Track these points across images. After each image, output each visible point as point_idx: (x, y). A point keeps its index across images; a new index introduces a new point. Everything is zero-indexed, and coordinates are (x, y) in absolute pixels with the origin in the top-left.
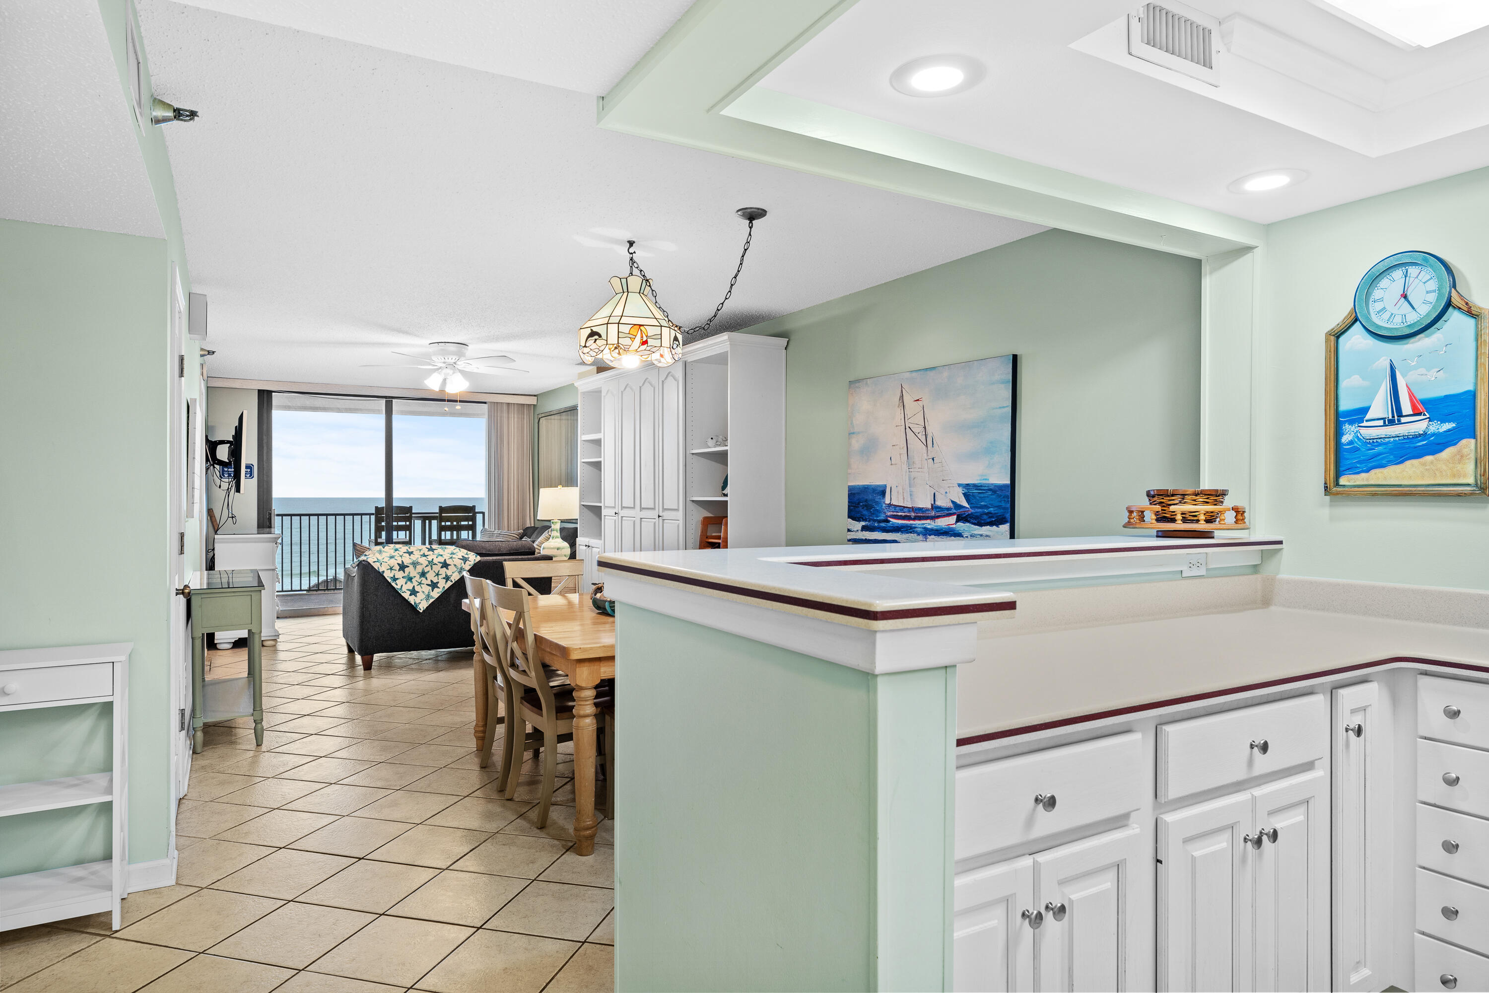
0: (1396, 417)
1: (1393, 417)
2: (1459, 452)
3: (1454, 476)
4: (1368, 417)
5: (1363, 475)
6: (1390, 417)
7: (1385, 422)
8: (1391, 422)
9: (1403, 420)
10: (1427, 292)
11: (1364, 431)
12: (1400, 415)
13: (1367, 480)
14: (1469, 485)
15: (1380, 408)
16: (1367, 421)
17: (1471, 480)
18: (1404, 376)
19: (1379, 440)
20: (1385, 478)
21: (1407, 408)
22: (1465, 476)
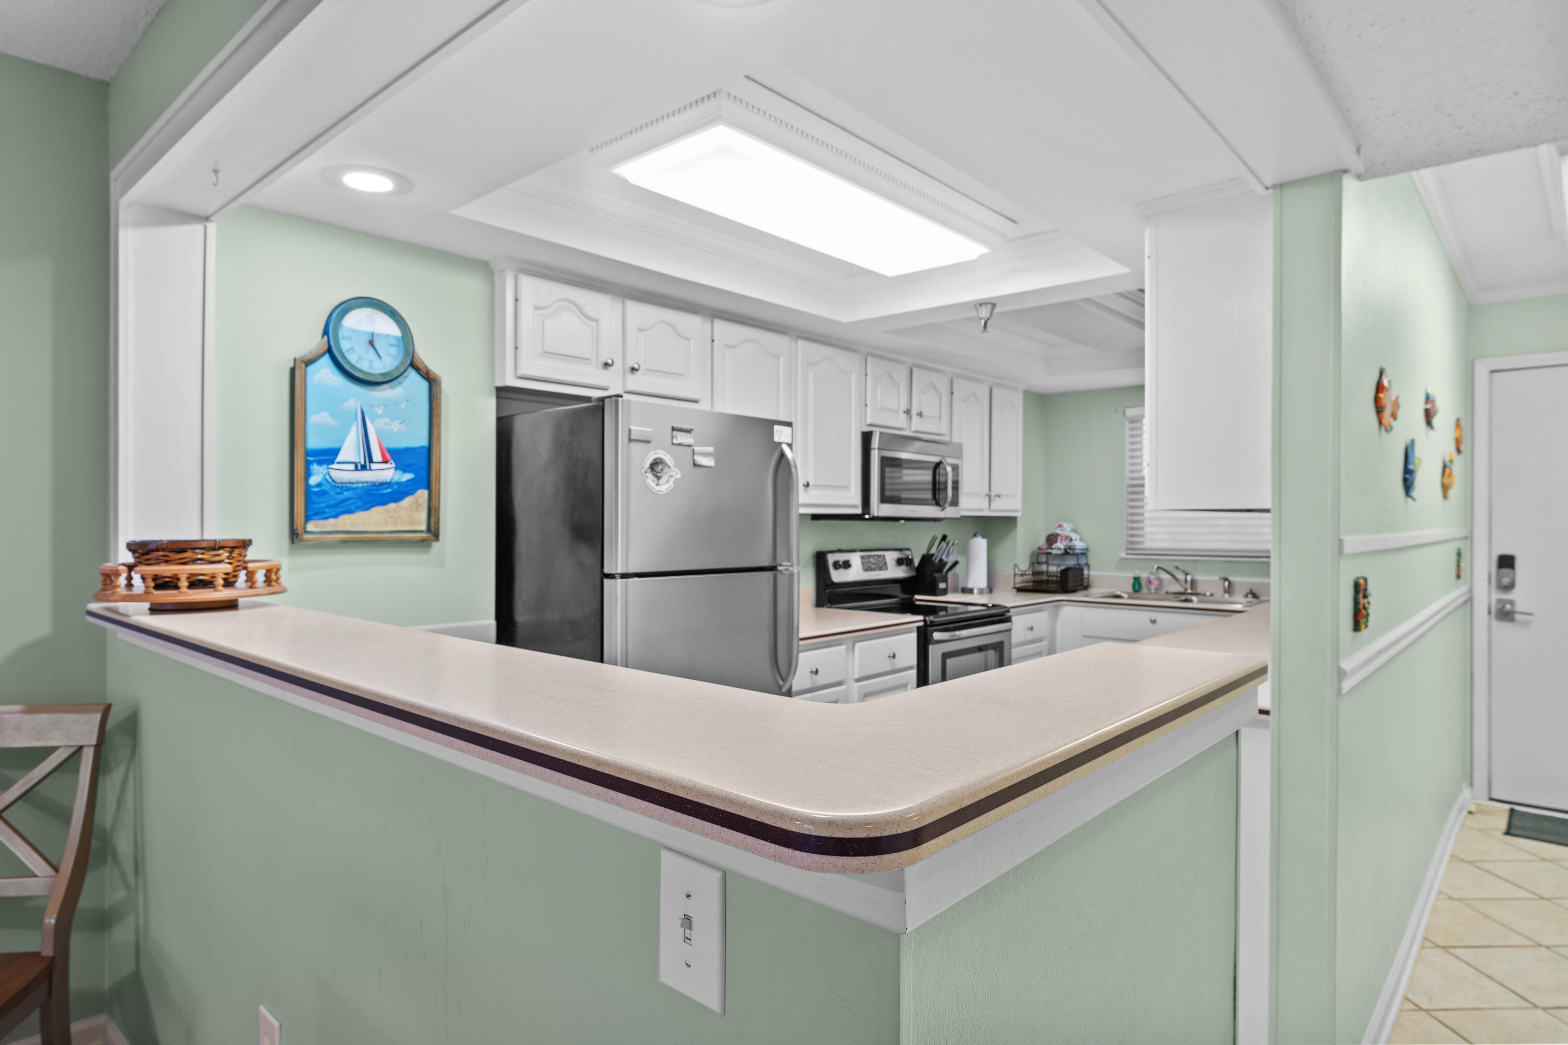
0: (368, 463)
1: (365, 462)
2: (416, 501)
3: (411, 523)
4: (339, 459)
5: (332, 521)
6: (363, 462)
7: (356, 467)
8: (364, 467)
9: (373, 466)
10: (390, 345)
11: (334, 474)
12: (371, 461)
13: (336, 526)
14: (421, 532)
15: (350, 451)
16: (338, 463)
17: (423, 527)
18: (372, 422)
19: (348, 485)
20: (353, 525)
21: (377, 456)
22: (420, 523)
